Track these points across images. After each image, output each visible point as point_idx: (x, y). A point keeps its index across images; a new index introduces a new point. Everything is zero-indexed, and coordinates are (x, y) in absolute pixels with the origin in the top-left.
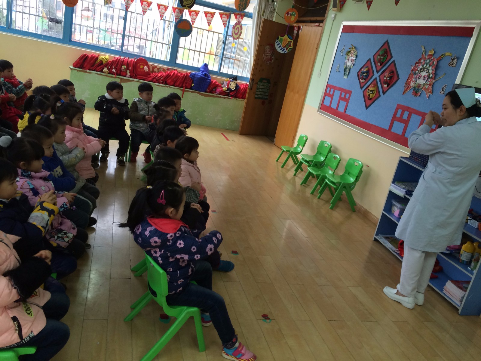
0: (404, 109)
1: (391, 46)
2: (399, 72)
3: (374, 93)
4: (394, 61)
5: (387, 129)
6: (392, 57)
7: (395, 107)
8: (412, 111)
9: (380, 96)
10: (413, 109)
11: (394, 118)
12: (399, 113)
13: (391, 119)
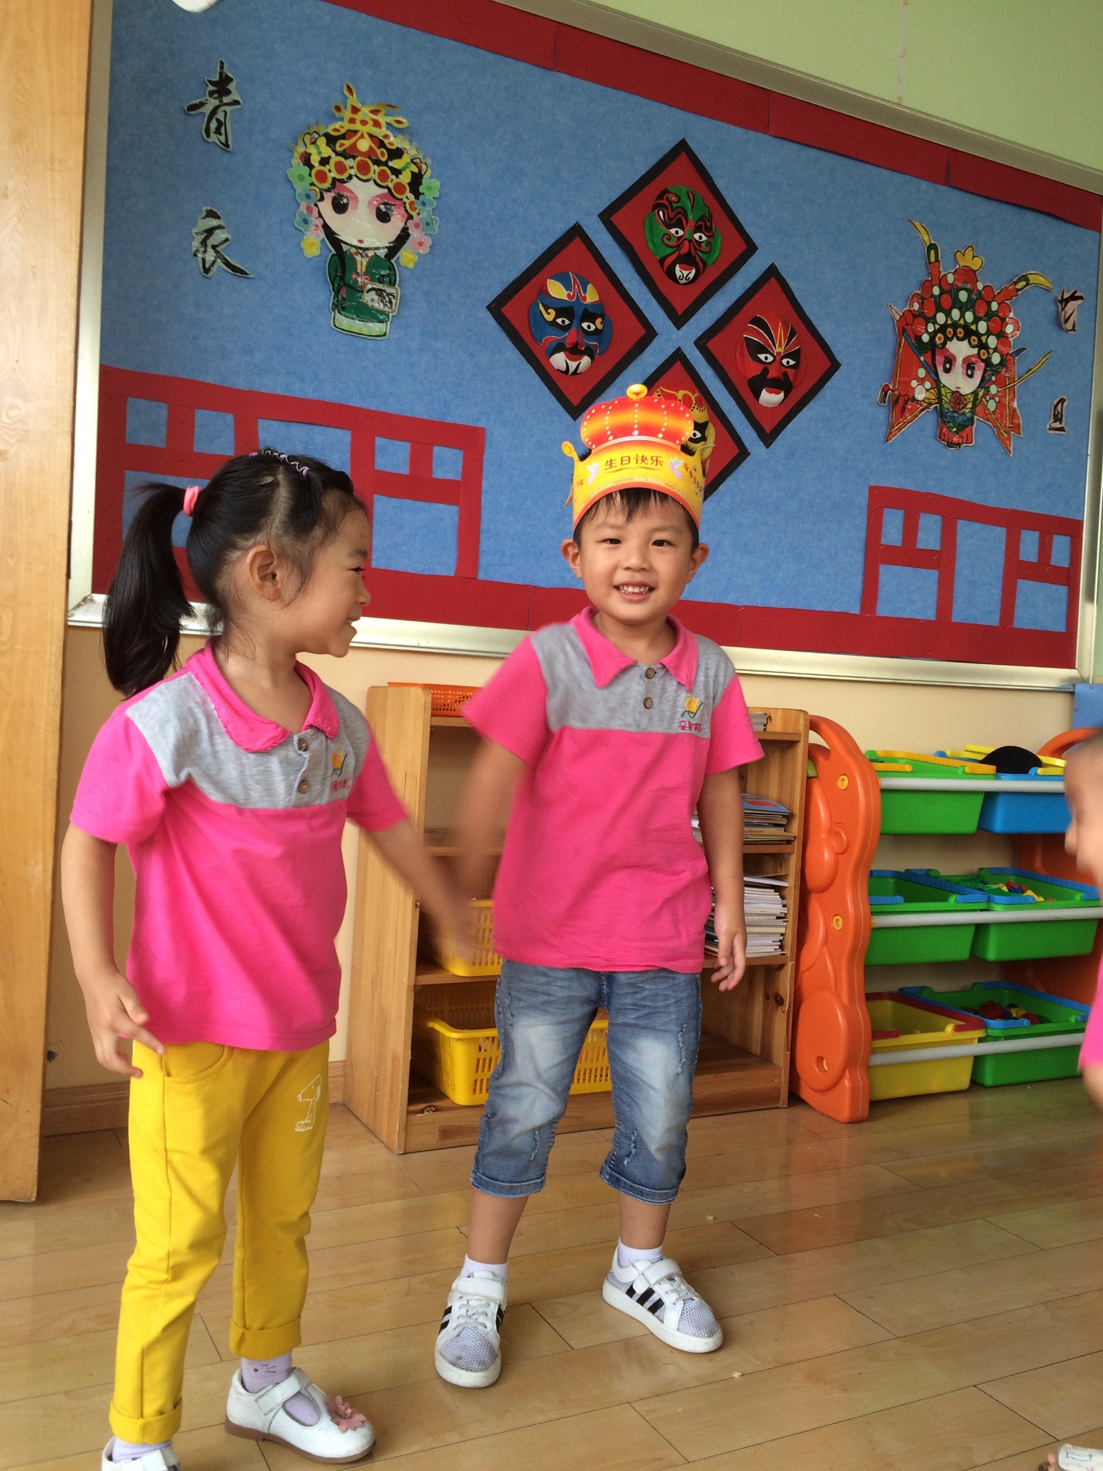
0: (912, 505)
1: (720, 184)
2: (825, 329)
3: (706, 439)
4: (772, 272)
5: (855, 609)
6: (751, 249)
7: (862, 500)
9: (743, 454)
10: (955, 501)
11: (874, 555)
12: (892, 530)
13: (859, 558)
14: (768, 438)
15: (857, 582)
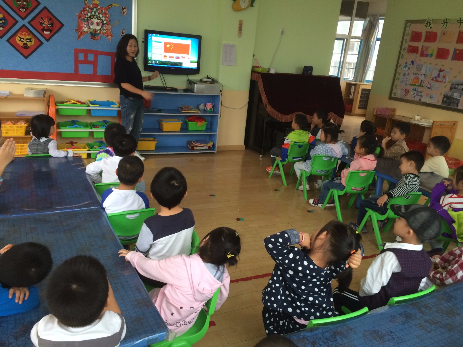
0: (86, 52)
2: (59, 18)
3: (31, 41)
4: (45, 7)
5: (73, 72)
6: (39, 4)
7: (73, 51)
8: (96, 53)
9: (42, 43)
10: (97, 51)
11: (77, 62)
12: (81, 57)
13: (73, 63)
14: (48, 40)
15: (73, 67)
